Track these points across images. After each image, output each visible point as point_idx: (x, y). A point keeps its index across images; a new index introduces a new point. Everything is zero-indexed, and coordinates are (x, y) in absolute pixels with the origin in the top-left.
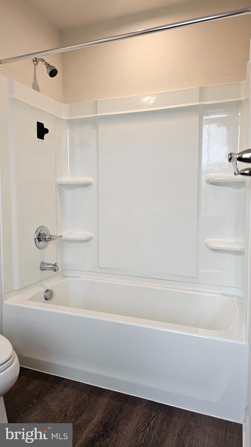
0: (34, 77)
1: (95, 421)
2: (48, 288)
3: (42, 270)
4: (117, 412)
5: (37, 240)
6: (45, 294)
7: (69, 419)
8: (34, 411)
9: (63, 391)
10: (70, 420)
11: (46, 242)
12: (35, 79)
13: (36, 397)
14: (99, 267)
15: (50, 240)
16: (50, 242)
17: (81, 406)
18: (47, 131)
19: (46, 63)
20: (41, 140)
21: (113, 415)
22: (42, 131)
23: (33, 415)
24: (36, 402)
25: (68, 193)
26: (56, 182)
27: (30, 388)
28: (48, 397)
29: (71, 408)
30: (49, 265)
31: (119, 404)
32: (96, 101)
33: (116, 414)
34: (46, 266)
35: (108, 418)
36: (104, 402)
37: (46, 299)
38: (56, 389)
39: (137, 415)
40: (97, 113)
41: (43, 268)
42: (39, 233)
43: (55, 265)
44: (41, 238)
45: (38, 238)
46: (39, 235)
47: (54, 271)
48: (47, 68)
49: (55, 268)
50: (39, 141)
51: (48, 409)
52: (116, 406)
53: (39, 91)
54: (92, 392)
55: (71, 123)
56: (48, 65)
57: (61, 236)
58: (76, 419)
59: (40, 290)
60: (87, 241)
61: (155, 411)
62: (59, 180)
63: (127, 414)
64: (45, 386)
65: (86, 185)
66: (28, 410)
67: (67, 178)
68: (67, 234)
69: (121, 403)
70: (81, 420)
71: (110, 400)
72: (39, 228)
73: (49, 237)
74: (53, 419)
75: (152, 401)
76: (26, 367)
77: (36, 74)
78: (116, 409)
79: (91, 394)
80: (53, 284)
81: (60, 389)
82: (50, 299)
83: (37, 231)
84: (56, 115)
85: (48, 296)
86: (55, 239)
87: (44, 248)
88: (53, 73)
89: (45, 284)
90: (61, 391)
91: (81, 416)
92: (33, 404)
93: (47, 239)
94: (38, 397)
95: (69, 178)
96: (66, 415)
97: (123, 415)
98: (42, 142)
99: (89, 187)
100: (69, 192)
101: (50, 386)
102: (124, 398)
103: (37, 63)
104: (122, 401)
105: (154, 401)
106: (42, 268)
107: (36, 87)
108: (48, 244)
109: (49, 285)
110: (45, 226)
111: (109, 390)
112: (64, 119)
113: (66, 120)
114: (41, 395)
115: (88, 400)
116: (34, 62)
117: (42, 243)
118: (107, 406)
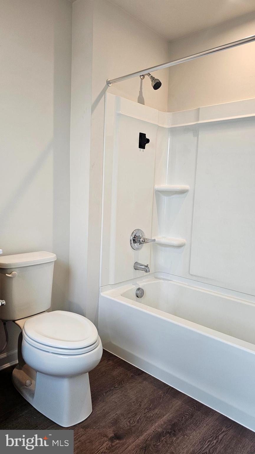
0: (140, 90)
1: (165, 418)
2: (140, 287)
3: (135, 269)
4: (188, 416)
5: (132, 241)
6: (137, 292)
7: (142, 409)
8: (115, 393)
9: (142, 384)
10: (143, 411)
11: (140, 244)
12: (141, 92)
13: (118, 382)
14: (190, 274)
15: (144, 243)
16: (145, 245)
17: (155, 401)
18: (148, 141)
19: (152, 76)
20: (142, 149)
21: (183, 418)
22: (143, 141)
23: (113, 397)
24: (117, 386)
25: (165, 199)
26: (154, 189)
27: (115, 373)
28: (128, 385)
29: (146, 401)
30: (142, 266)
31: (191, 409)
32: (199, 108)
33: (186, 418)
34: (139, 266)
35: (178, 419)
36: (177, 403)
37: (138, 297)
38: (136, 380)
39: (206, 425)
40: (198, 120)
41: (137, 267)
42: (135, 235)
43: (147, 266)
44: (136, 240)
45: (134, 240)
46: (134, 237)
47: (145, 272)
48: (152, 81)
49: (146, 269)
50: (140, 150)
51: (126, 396)
52: (188, 411)
53: (144, 104)
54: (168, 391)
55: (173, 131)
56: (153, 78)
57: (154, 240)
58: (148, 411)
59: (132, 288)
60: (180, 246)
61: (226, 426)
62: (157, 187)
63: (197, 421)
64: (127, 375)
65: (183, 192)
66: (110, 391)
67: (165, 185)
68: (162, 238)
69: (194, 409)
70: (153, 413)
71: (184, 404)
72: (135, 230)
73: (143, 240)
74: (129, 405)
75: (225, 416)
76: (114, 354)
77: (142, 88)
78: (187, 414)
79: (167, 393)
80: (145, 283)
81: (140, 381)
82: (141, 297)
83: (132, 234)
84: (158, 124)
85: (140, 294)
86: (148, 242)
87: (138, 249)
88: (157, 86)
89: (138, 282)
90: (140, 383)
91: (153, 410)
92: (115, 387)
93: (141, 242)
94: (119, 383)
95: (166, 184)
96: (140, 405)
97: (193, 421)
98: (143, 151)
99: (185, 194)
100: (166, 197)
101: (132, 376)
102: (197, 405)
103: (144, 78)
104: (195, 408)
105: (228, 417)
106: (135, 268)
107: (141, 100)
108: (142, 247)
109: (141, 285)
110: (141, 229)
111: (185, 394)
112: (165, 128)
113: (168, 128)
114: (122, 382)
115: (163, 397)
116: (141, 77)
117: (136, 245)
118: (179, 408)
